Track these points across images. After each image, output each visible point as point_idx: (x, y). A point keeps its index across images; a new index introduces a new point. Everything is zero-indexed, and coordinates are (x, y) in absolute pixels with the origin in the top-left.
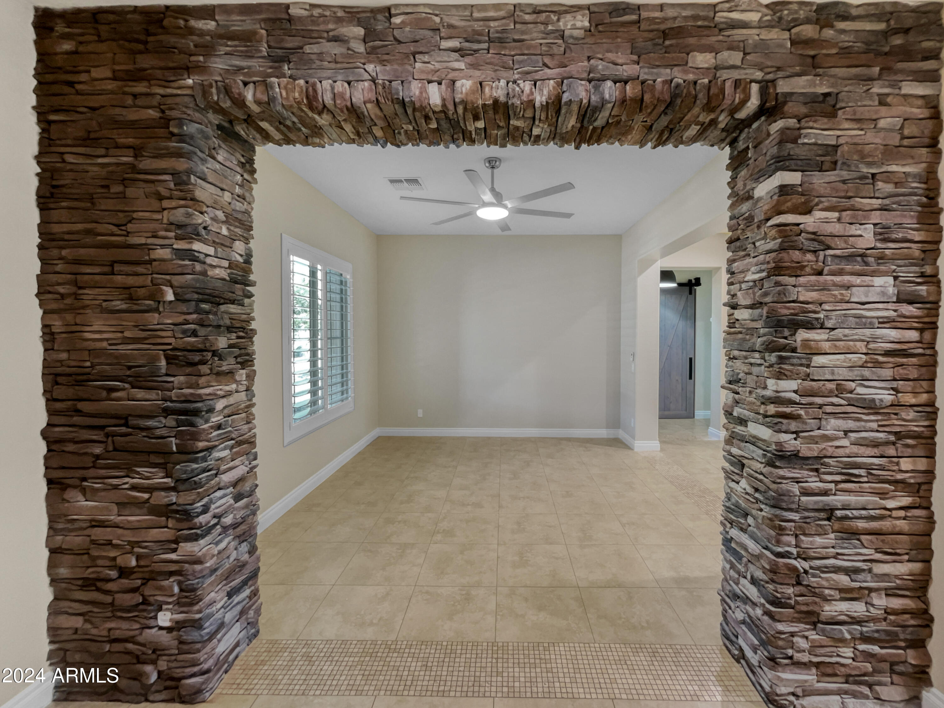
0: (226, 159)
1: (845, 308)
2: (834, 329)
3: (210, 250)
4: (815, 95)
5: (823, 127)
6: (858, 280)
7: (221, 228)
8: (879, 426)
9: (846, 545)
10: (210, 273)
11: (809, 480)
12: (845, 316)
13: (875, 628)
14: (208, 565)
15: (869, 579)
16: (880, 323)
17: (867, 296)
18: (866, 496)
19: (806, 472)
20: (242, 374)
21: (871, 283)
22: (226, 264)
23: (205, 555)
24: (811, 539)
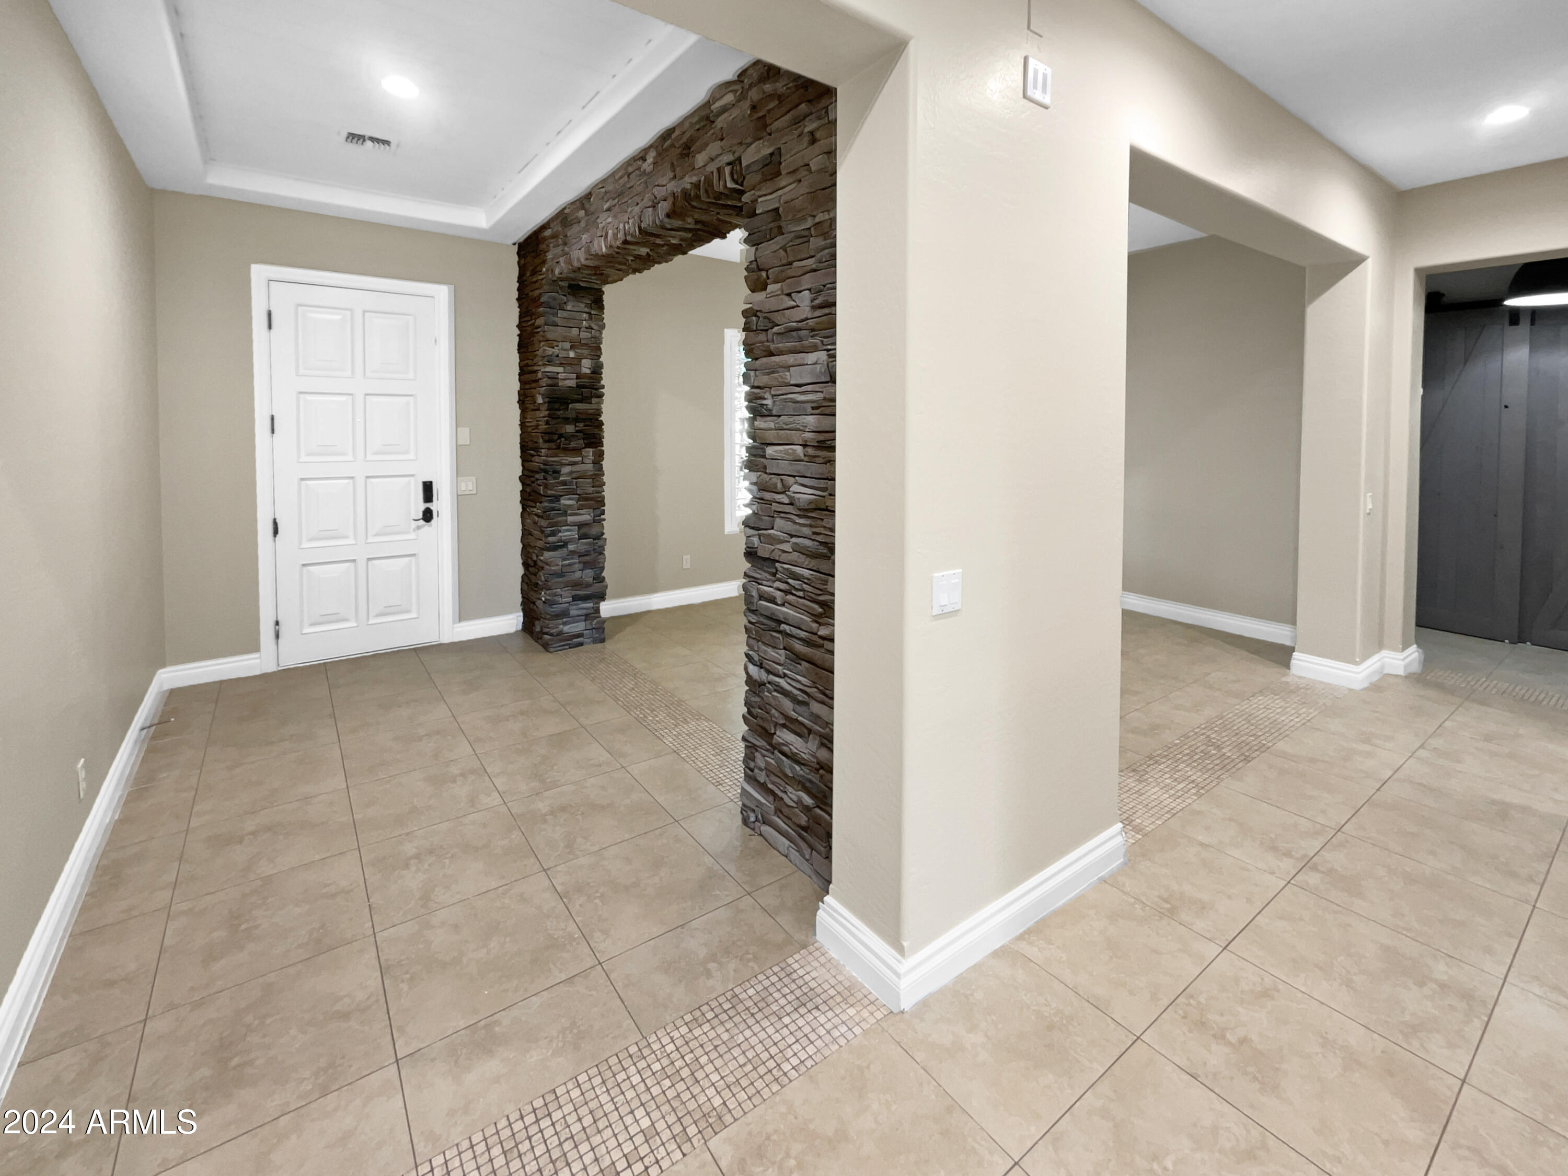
0: (573, 306)
1: (784, 392)
2: (779, 416)
3: (560, 369)
4: (765, 157)
5: (769, 191)
6: (790, 359)
7: (569, 354)
8: (814, 533)
9: (791, 667)
10: (560, 384)
11: (764, 583)
12: (785, 400)
13: (810, 777)
14: (553, 568)
15: (806, 715)
16: (813, 408)
17: (801, 377)
18: (802, 614)
19: (766, 575)
20: (590, 452)
21: (801, 362)
22: (574, 376)
23: (551, 562)
24: (766, 648)
